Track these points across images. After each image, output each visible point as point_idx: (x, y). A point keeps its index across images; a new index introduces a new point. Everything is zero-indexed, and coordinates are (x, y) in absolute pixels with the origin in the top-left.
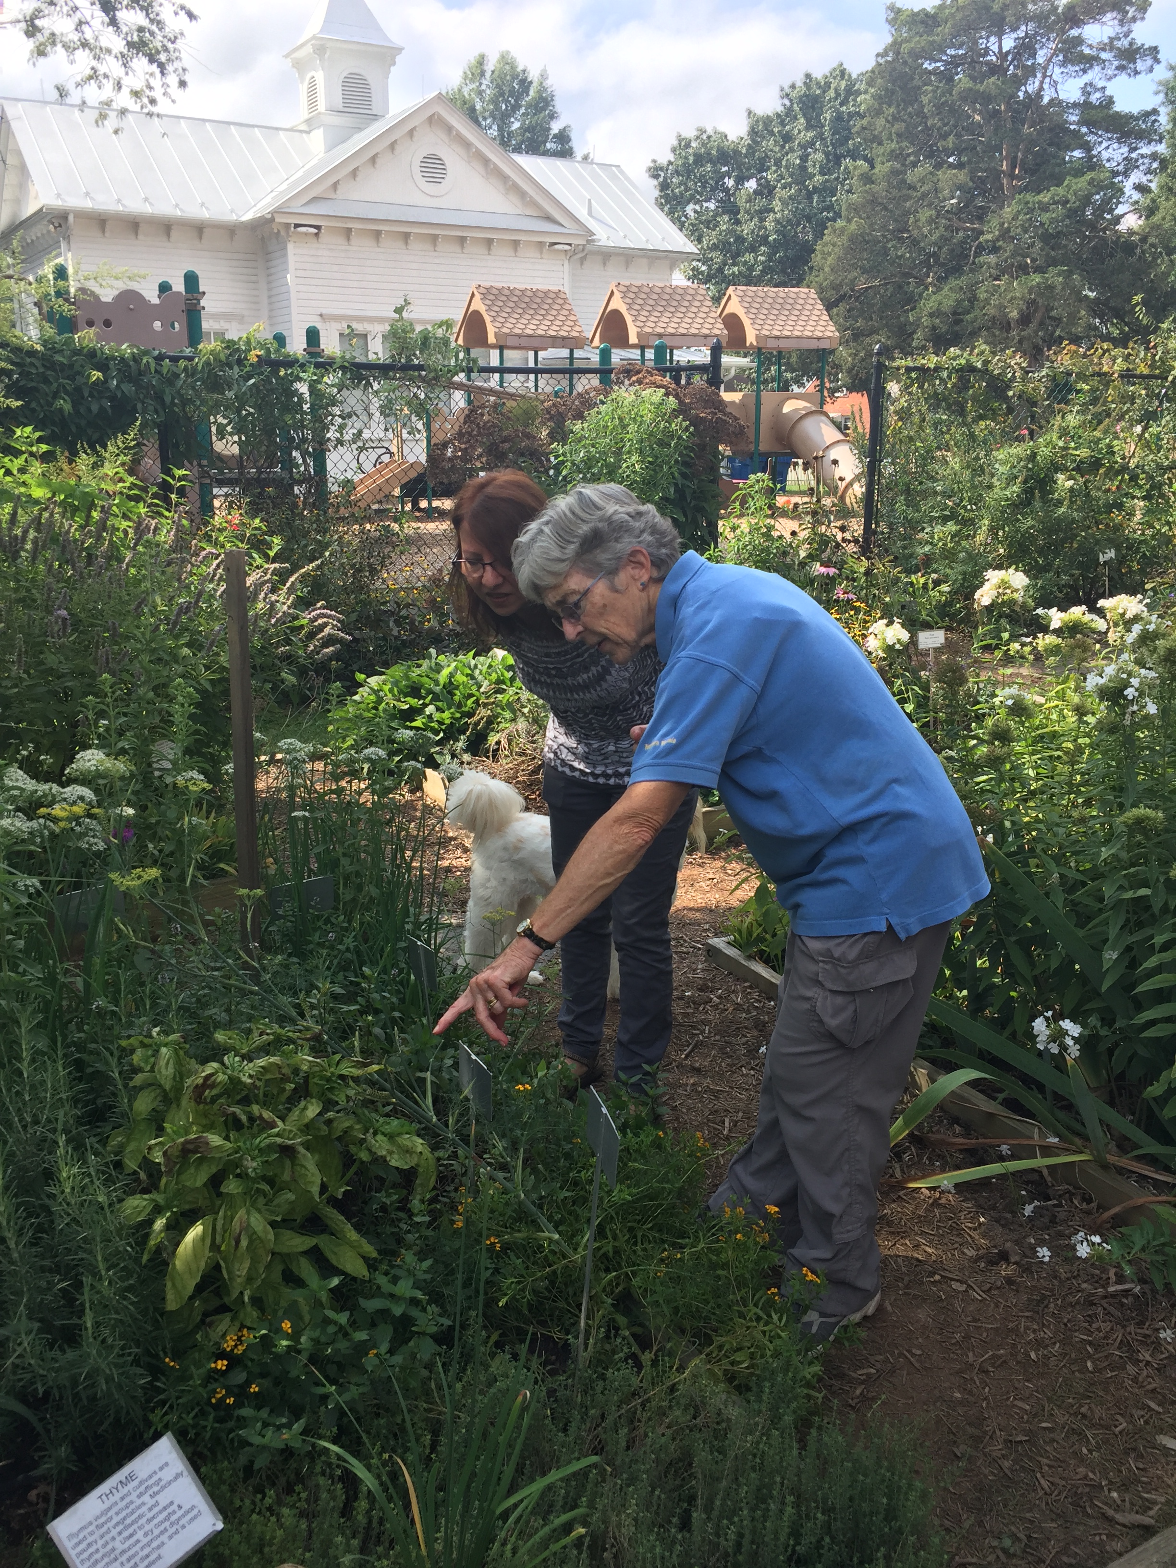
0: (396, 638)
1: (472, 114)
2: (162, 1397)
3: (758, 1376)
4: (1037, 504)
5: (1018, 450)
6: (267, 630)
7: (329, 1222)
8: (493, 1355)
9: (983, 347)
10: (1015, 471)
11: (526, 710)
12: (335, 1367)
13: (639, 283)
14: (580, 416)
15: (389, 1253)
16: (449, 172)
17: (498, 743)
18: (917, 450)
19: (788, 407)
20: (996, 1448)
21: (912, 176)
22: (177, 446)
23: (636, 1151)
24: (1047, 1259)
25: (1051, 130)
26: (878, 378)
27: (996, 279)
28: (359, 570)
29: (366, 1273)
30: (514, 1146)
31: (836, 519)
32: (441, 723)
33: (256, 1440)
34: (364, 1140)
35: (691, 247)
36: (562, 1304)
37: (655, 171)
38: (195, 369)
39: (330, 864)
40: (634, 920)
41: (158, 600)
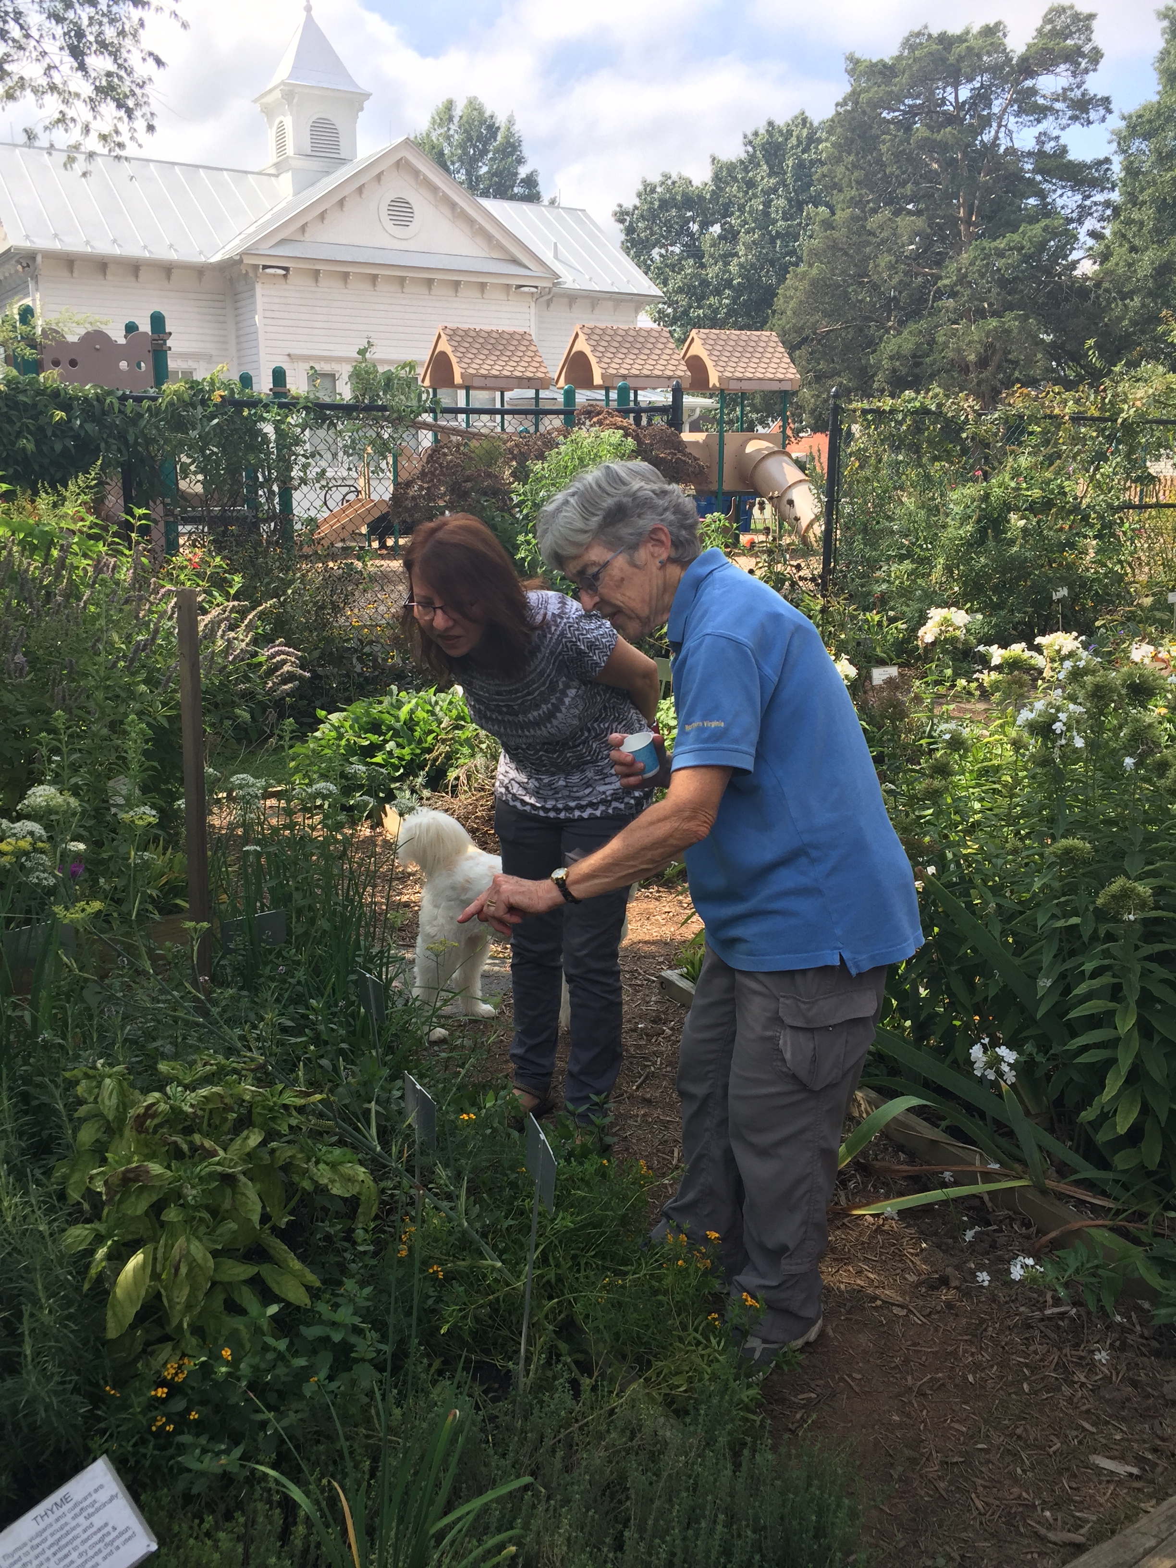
0: (359, 675)
1: (441, 160)
2: (102, 1425)
3: (696, 1400)
4: (991, 543)
5: (971, 490)
6: (225, 667)
7: (272, 1252)
8: (434, 1383)
9: (937, 390)
10: (969, 511)
11: (484, 746)
12: (276, 1395)
13: (603, 326)
14: (541, 457)
15: (332, 1283)
16: (416, 215)
17: (457, 778)
18: (874, 490)
19: (751, 448)
20: (933, 1469)
21: (873, 222)
22: (140, 484)
23: (582, 1179)
24: (986, 1284)
25: (1006, 178)
26: (835, 420)
27: (954, 323)
28: (322, 608)
29: (308, 1301)
30: (459, 1176)
31: (792, 558)
32: (401, 759)
33: (195, 1466)
34: (307, 1170)
35: (656, 291)
36: (505, 1332)
37: (621, 216)
38: (158, 409)
39: (282, 898)
40: (584, 952)
41: (116, 637)
